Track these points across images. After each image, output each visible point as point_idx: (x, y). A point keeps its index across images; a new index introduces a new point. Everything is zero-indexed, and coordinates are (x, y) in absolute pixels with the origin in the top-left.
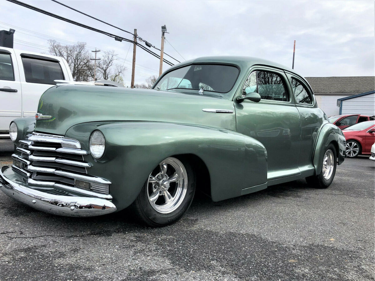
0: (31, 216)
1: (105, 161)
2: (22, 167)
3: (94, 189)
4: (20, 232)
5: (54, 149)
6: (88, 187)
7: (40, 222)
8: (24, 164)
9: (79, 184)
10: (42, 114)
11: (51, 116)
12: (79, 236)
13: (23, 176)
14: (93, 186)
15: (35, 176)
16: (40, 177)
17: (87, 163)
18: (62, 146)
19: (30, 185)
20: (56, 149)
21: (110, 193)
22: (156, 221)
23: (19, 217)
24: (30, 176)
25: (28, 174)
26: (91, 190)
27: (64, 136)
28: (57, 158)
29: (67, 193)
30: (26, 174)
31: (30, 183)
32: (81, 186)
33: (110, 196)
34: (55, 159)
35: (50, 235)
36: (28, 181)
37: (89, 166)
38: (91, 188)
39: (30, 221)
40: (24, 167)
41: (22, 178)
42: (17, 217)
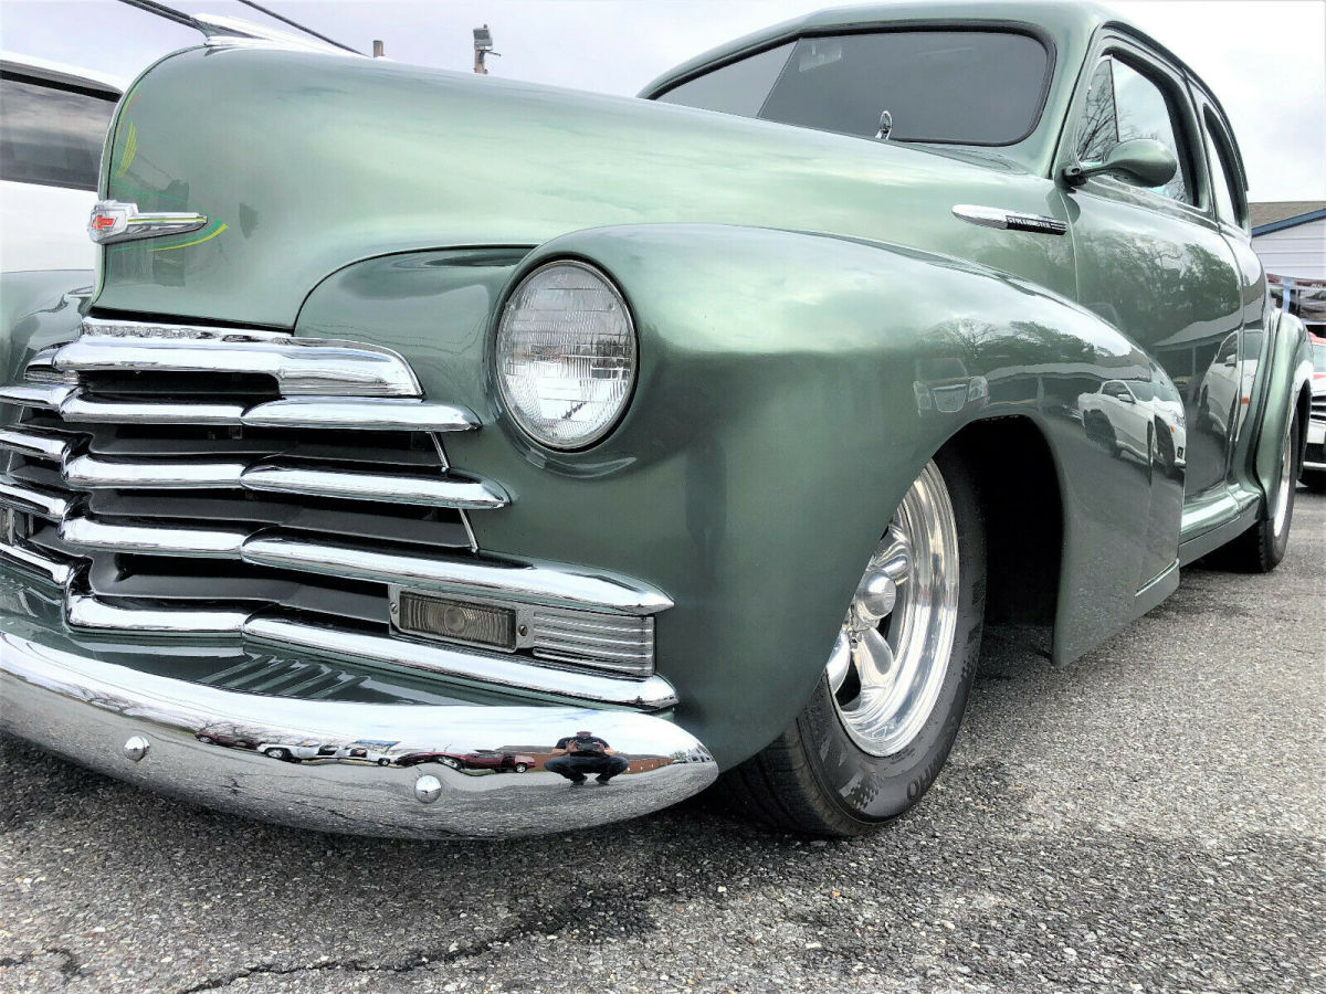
0: (100, 817)
1: (630, 460)
2: (16, 536)
3: (546, 644)
4: (59, 960)
5: (229, 413)
6: (495, 632)
7: (170, 860)
8: (26, 515)
9: (424, 618)
10: (135, 206)
11: (195, 215)
12: (462, 952)
13: (28, 582)
14: (535, 625)
15: (107, 579)
16: (139, 584)
17: (478, 481)
18: (283, 388)
19: (85, 638)
20: (243, 414)
21: (661, 668)
22: (866, 805)
23: (31, 828)
24: (73, 585)
25: (62, 573)
26: (527, 654)
27: (291, 331)
28: (251, 463)
29: (345, 678)
30: (49, 574)
31: (83, 626)
32: (445, 628)
33: (658, 690)
34: (243, 474)
35: (268, 968)
36: (69, 612)
37: (491, 499)
38: (522, 642)
39: (108, 858)
40: (27, 535)
41: (22, 596)
42: (14, 828)
